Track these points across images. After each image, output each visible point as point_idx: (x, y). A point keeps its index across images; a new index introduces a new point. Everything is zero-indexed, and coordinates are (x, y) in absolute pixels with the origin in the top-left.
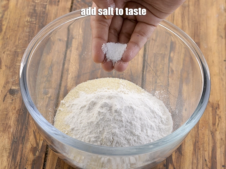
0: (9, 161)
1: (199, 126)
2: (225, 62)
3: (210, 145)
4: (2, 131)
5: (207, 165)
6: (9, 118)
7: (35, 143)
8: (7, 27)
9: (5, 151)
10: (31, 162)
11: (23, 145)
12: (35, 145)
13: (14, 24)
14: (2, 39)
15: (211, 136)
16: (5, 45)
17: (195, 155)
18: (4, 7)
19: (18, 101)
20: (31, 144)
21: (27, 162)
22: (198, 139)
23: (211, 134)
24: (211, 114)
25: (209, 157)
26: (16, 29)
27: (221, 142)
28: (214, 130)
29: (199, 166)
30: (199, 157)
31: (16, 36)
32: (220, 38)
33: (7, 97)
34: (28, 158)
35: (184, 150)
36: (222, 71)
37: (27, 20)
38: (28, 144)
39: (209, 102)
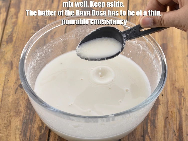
0: (21, 137)
1: (169, 106)
2: (187, 57)
3: (177, 120)
4: (15, 115)
5: (175, 135)
6: (20, 105)
7: (40, 123)
8: (16, 38)
9: (18, 130)
10: (38, 138)
11: (31, 125)
12: (41, 125)
14: (13, 47)
15: (178, 113)
16: (16, 52)
17: (166, 128)
18: (14, 23)
20: (38, 124)
21: (35, 138)
22: (168, 115)
23: (178, 111)
24: (177, 96)
25: (177, 128)
27: (186, 117)
28: (180, 108)
29: (169, 136)
30: (169, 129)
32: (183, 40)
33: (18, 90)
34: (36, 134)
35: (157, 124)
36: (185, 64)
38: (35, 124)
39: (176, 87)
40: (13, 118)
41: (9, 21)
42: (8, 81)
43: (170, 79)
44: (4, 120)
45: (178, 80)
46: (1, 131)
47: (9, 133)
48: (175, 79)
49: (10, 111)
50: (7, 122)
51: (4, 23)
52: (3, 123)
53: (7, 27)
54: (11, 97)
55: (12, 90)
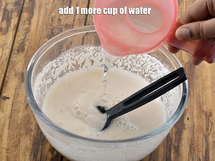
0: (31, 159)
3: (204, 147)
4: (25, 134)
6: (30, 123)
8: (29, 46)
9: (28, 150)
10: (50, 160)
11: (42, 146)
14: (24, 57)
15: (204, 139)
16: (27, 62)
17: (191, 155)
18: (26, 30)
21: (46, 160)
22: (194, 142)
23: (205, 137)
24: (205, 121)
25: (203, 157)
27: (214, 144)
28: (207, 134)
30: (194, 157)
33: (29, 106)
34: (47, 156)
35: (181, 151)
38: (47, 145)
39: (203, 110)
40: (23, 137)
41: (21, 27)
42: (19, 94)
43: (196, 101)
44: (12, 138)
45: (205, 102)
46: (10, 150)
47: (18, 154)
48: (203, 101)
49: (19, 128)
50: (16, 141)
51: (15, 29)
52: (12, 142)
53: (19, 33)
54: (21, 113)
55: (22, 105)
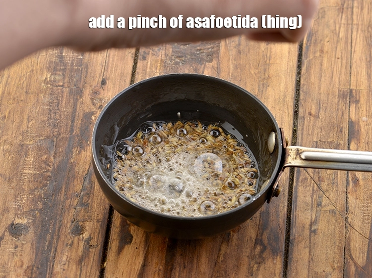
13: (17, 87)
19: (28, 249)
26: (22, 98)
31: (22, 113)
37: (46, 79)
